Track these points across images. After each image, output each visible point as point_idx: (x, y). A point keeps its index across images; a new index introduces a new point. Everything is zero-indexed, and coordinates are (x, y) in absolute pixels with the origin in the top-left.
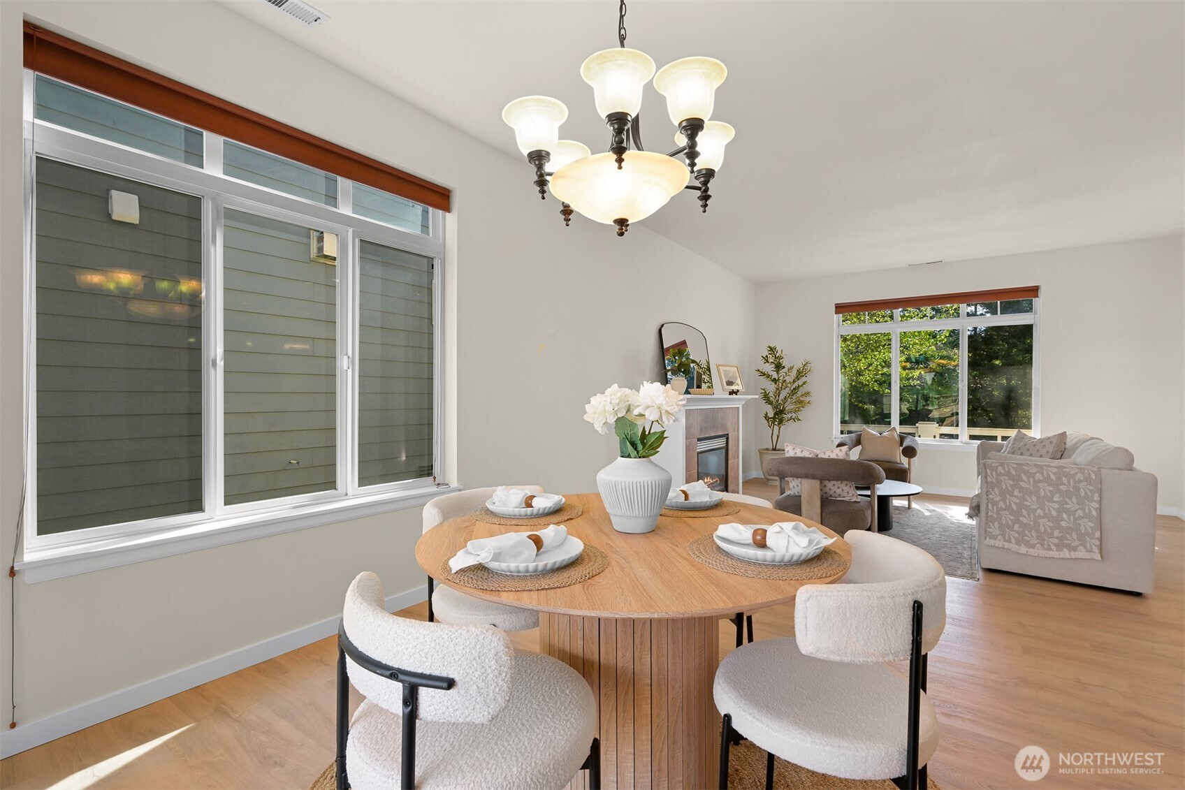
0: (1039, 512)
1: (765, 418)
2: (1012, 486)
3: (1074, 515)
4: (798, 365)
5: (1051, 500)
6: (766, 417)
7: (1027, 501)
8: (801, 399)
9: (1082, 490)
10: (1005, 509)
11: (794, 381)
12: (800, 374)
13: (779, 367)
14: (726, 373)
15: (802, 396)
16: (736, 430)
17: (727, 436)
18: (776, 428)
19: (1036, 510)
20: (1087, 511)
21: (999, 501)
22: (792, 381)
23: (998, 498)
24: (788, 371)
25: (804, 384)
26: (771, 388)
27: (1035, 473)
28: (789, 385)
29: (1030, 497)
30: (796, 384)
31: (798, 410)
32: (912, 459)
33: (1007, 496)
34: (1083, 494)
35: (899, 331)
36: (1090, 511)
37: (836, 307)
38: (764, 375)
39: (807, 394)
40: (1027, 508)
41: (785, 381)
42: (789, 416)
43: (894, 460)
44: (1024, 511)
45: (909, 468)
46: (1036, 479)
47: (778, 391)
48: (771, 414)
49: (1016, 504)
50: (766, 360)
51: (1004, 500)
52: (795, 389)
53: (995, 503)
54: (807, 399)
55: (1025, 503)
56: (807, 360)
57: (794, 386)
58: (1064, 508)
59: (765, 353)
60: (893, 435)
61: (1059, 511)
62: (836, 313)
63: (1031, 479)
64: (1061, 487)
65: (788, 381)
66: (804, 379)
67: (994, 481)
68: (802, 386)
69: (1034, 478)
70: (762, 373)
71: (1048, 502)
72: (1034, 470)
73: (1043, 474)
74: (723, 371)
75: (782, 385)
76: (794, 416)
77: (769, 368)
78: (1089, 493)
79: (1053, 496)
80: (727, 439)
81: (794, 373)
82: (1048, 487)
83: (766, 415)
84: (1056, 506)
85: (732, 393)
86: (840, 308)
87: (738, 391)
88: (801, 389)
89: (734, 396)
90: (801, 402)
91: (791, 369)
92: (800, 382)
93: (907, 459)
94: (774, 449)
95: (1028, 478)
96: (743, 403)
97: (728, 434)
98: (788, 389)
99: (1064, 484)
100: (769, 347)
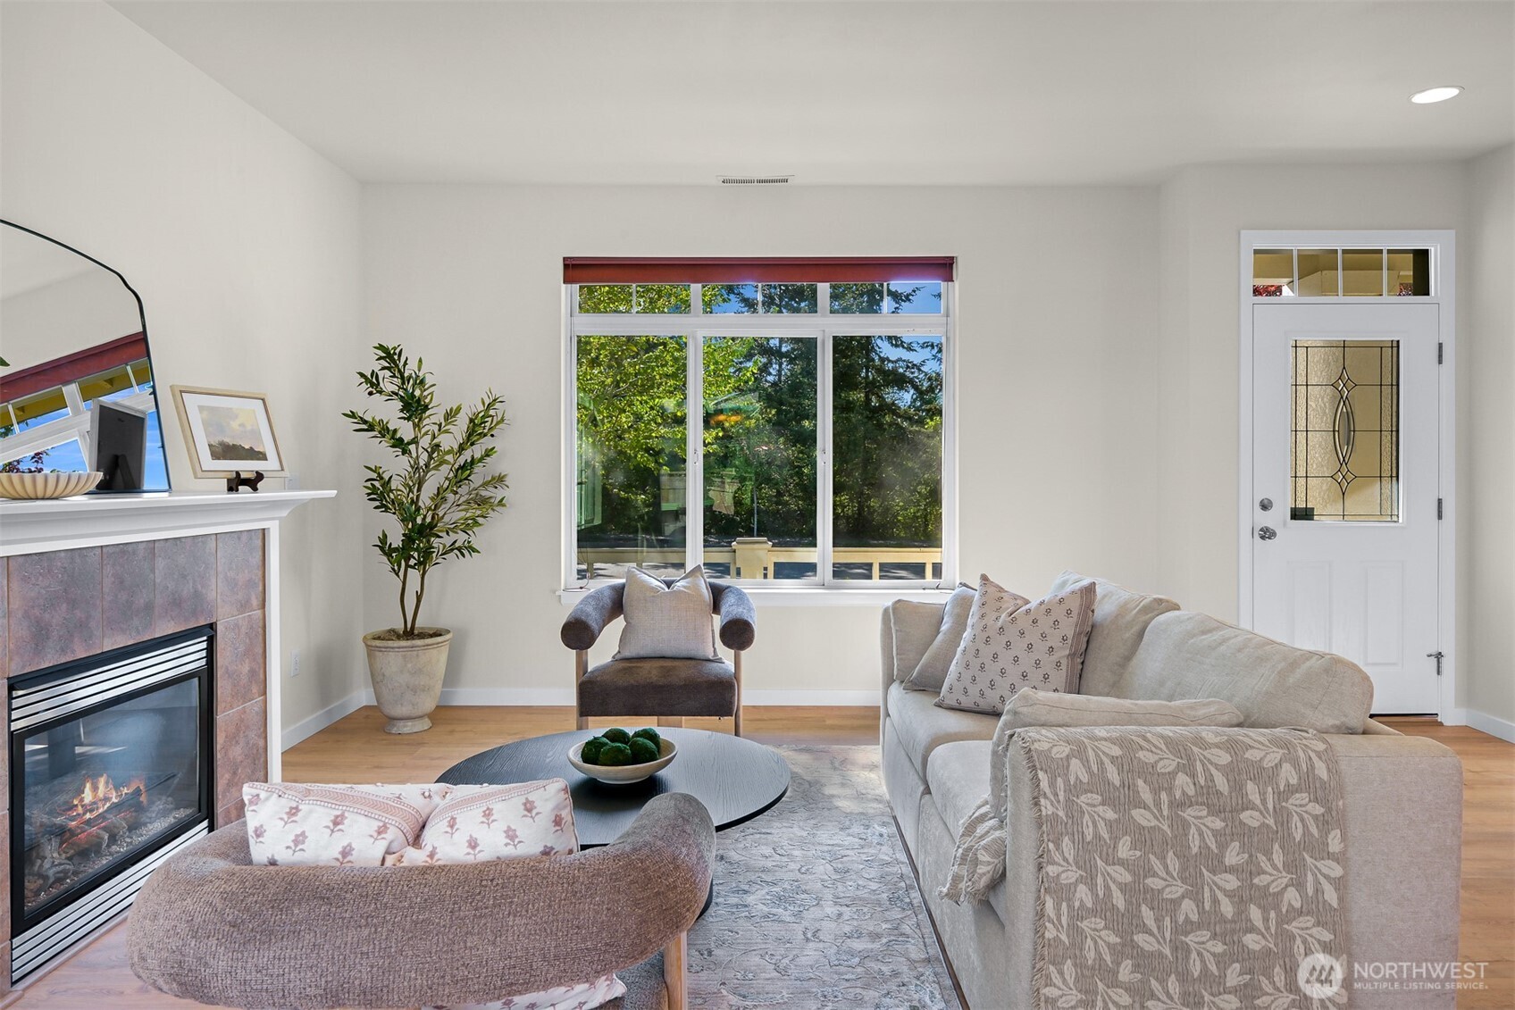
0: (1188, 908)
1: (382, 549)
2: (1109, 824)
3: (1277, 907)
4: (472, 405)
5: (1218, 866)
6: (384, 546)
7: (1155, 875)
8: (484, 493)
9: (1296, 818)
10: (1094, 912)
11: (462, 448)
12: (476, 430)
13: (414, 407)
14: (214, 419)
15: (485, 485)
16: (255, 602)
17: (209, 632)
18: (414, 575)
19: (1176, 903)
20: (1310, 891)
21: (1076, 884)
22: (456, 447)
23: (1070, 876)
24: (446, 419)
25: (487, 455)
26: (396, 466)
27: (1173, 775)
28: (449, 458)
29: (1163, 858)
30: (467, 456)
31: (476, 523)
32: (743, 653)
33: (1099, 862)
34: (1298, 836)
35: (701, 334)
36: (1318, 890)
37: (566, 266)
38: (371, 428)
39: (499, 480)
40: (1154, 898)
41: (438, 446)
42: (447, 540)
43: (700, 654)
44: (1146, 912)
45: (737, 675)
46: (1178, 794)
47: (418, 476)
48: (396, 540)
49: (1123, 888)
50: (373, 383)
51: (1089, 879)
52: (462, 468)
53: (1063, 893)
54: (498, 494)
55: (1149, 881)
56: (496, 393)
57: (461, 461)
58: (1252, 885)
59: (372, 364)
60: (696, 588)
61: (1239, 899)
62: (564, 283)
63: (1164, 796)
64: (1245, 816)
65: (445, 446)
66: (486, 443)
67: (1061, 813)
68: (481, 460)
69: (1170, 790)
70: (365, 422)
71: (1214, 872)
72: (1168, 764)
73: (1193, 776)
74: (201, 408)
75: (431, 457)
76: (461, 538)
77: (389, 411)
78: (1314, 831)
79: (1223, 847)
80: (211, 642)
81: (460, 427)
82: (1210, 821)
83: (384, 539)
84: (1231, 882)
85: (235, 483)
86: (575, 269)
87: (260, 476)
88: (478, 468)
89: (245, 494)
90: (482, 502)
91: (450, 415)
92: (477, 451)
93: (733, 651)
94: (410, 633)
95: (1156, 792)
96: (284, 513)
97: (212, 626)
98: (445, 469)
99: (1249, 806)
100: (381, 347)
